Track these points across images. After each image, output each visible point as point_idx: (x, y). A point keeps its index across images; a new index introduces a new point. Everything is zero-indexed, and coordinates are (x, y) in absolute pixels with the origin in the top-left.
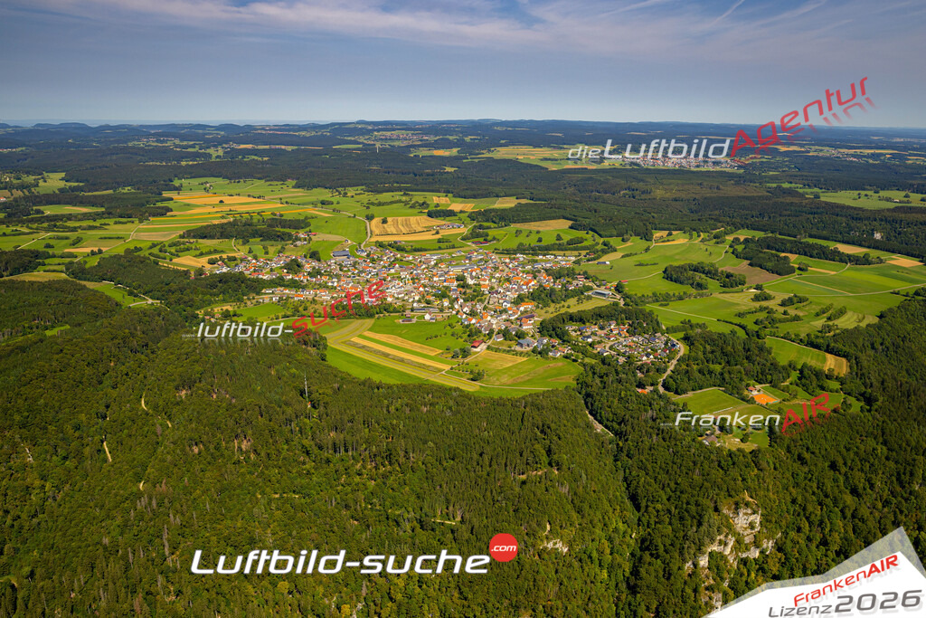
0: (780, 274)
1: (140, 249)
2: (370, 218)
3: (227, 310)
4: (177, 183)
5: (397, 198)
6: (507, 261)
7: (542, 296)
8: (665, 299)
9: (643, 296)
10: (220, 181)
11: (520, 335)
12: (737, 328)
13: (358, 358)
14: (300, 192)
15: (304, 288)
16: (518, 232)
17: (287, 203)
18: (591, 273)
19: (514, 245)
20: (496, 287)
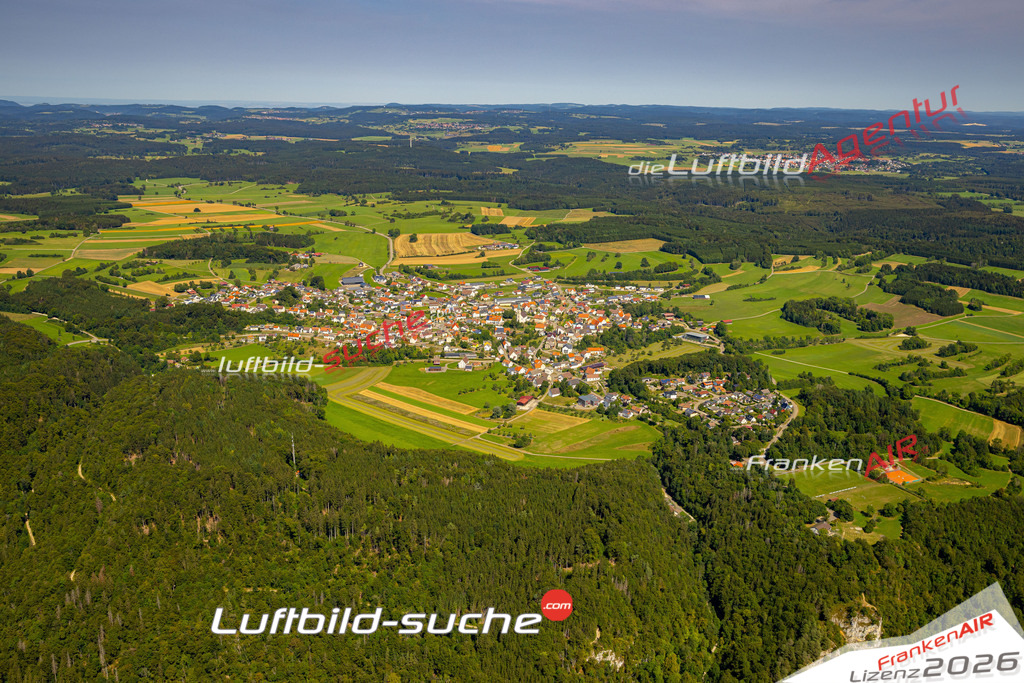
0: (942, 314)
1: (85, 271)
2: (394, 234)
3: (197, 353)
4: (138, 184)
5: (433, 208)
6: (573, 292)
7: (616, 339)
8: (780, 346)
9: (751, 340)
10: (197, 183)
11: (583, 390)
12: (874, 385)
13: (367, 417)
14: (303, 199)
15: (300, 325)
16: (591, 255)
17: (284, 213)
18: (683, 309)
19: (583, 272)
20: (555, 327)
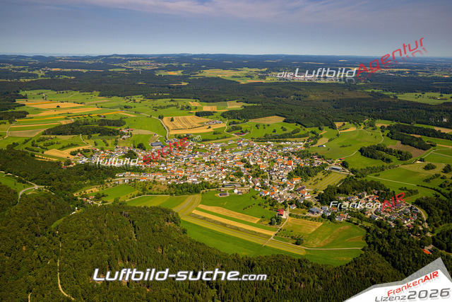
2: (161, 117)
4: (22, 93)
5: (169, 103)
6: (264, 146)
10: (50, 92)
11: (308, 205)
15: (144, 172)
16: (257, 125)
17: (101, 107)
18: (319, 153)
